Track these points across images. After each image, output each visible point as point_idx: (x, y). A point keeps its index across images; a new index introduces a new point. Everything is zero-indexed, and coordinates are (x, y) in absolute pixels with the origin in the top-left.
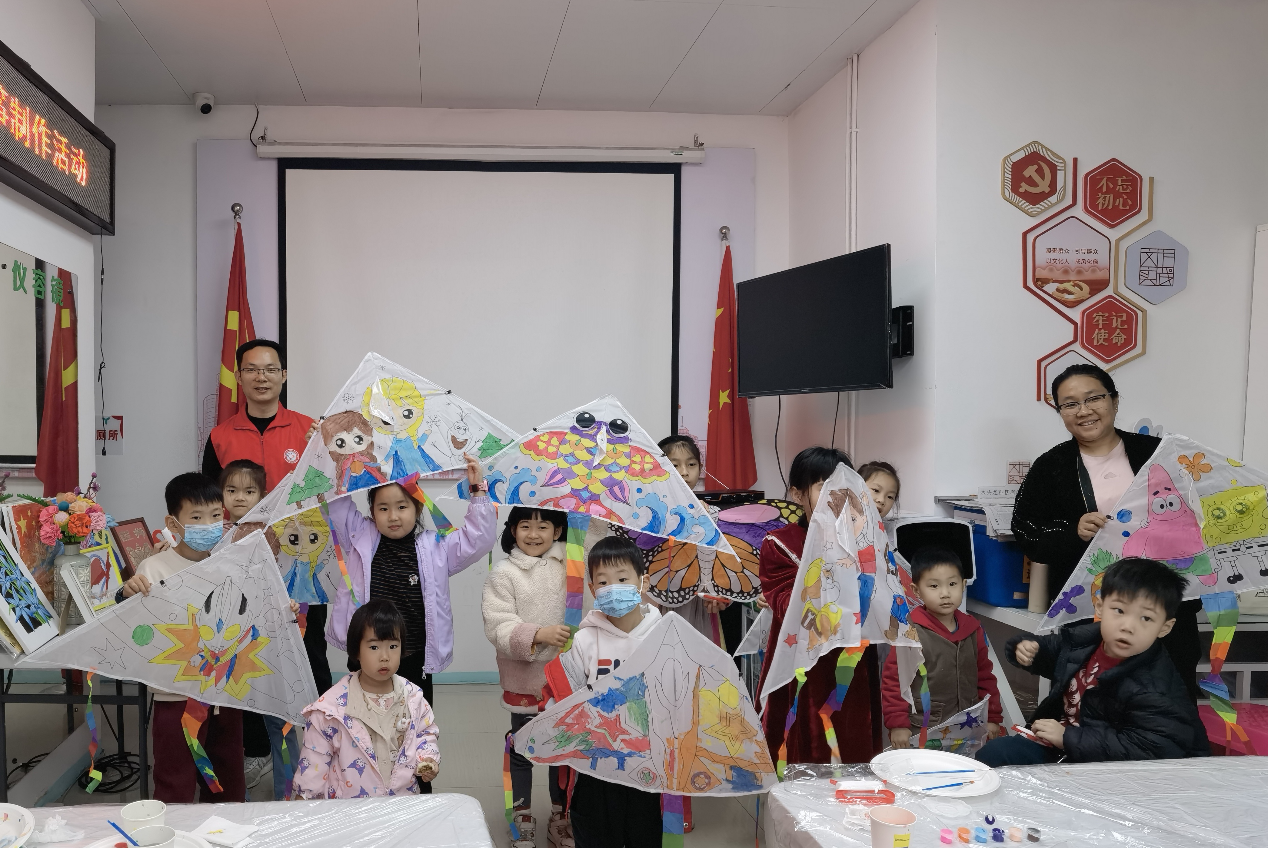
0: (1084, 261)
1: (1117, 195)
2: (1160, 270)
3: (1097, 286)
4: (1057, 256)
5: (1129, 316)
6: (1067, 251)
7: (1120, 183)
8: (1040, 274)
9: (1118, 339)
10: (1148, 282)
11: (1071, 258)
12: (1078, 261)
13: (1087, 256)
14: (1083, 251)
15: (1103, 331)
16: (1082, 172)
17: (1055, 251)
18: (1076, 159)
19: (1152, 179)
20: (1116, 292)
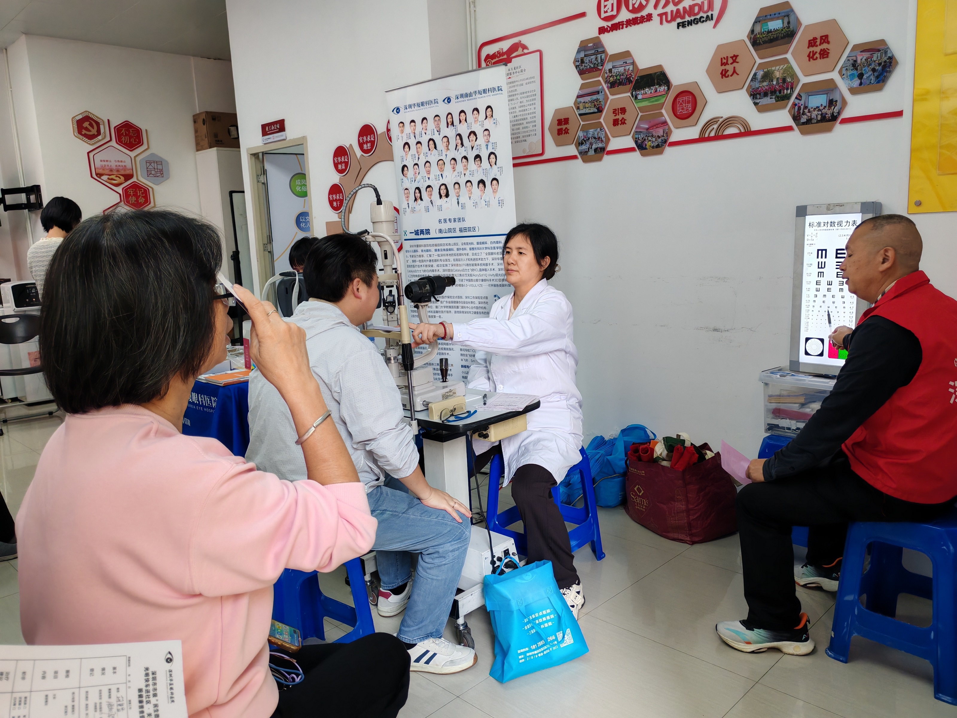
0: (119, 166)
1: (131, 137)
2: (156, 170)
3: (128, 177)
4: (106, 163)
5: (145, 190)
6: (110, 161)
7: (131, 132)
8: (100, 171)
9: (141, 200)
10: (151, 175)
11: (113, 165)
12: (116, 166)
13: (120, 164)
14: (118, 161)
15: (134, 197)
16: (112, 126)
17: (104, 161)
18: (108, 120)
19: (146, 130)
20: (138, 179)
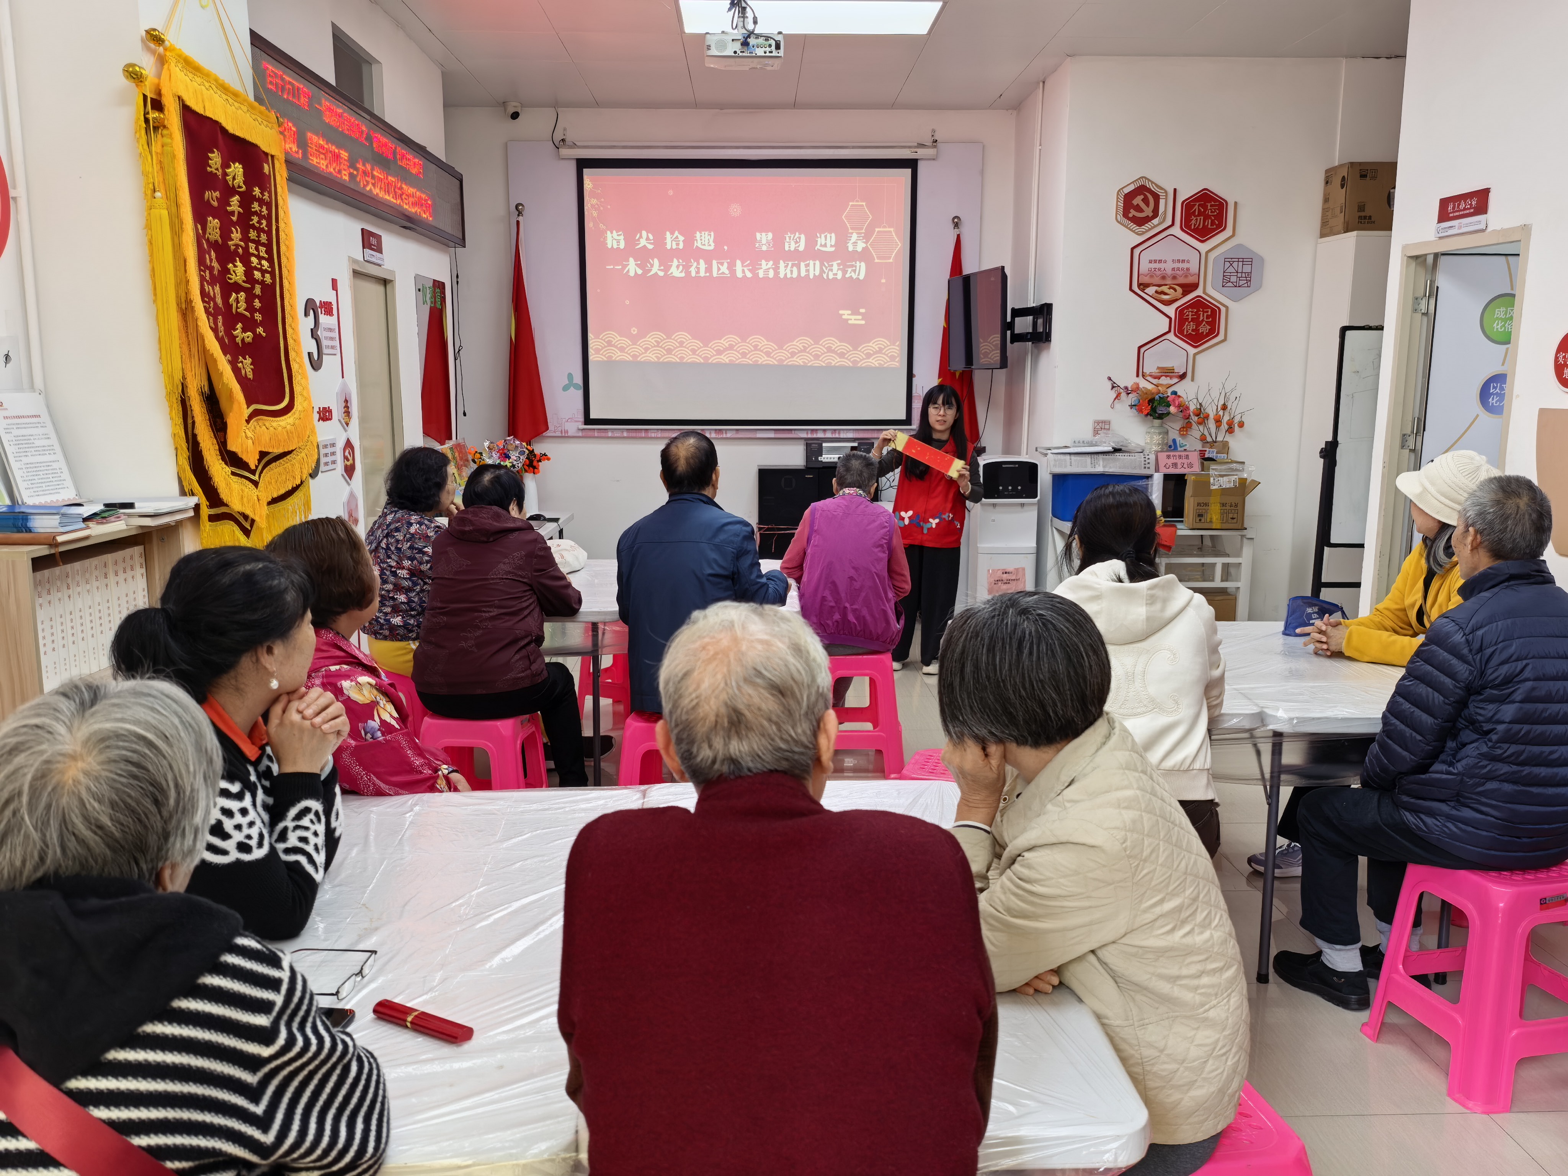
0: (1178, 269)
1: (1206, 217)
2: (1239, 275)
3: (1188, 288)
4: (1157, 265)
5: (1213, 311)
6: (1165, 262)
7: (1209, 208)
8: (1145, 280)
9: (1204, 329)
10: (1230, 284)
11: (1168, 267)
12: (1173, 269)
13: (1181, 265)
14: (1179, 261)
15: (1191, 323)
16: (1180, 200)
17: (1155, 261)
18: (1175, 190)
19: (1236, 203)
20: (1204, 292)
